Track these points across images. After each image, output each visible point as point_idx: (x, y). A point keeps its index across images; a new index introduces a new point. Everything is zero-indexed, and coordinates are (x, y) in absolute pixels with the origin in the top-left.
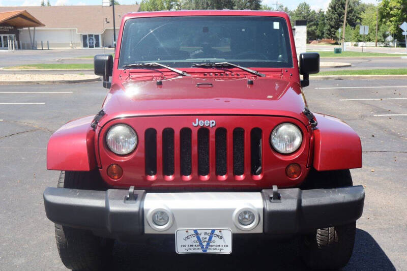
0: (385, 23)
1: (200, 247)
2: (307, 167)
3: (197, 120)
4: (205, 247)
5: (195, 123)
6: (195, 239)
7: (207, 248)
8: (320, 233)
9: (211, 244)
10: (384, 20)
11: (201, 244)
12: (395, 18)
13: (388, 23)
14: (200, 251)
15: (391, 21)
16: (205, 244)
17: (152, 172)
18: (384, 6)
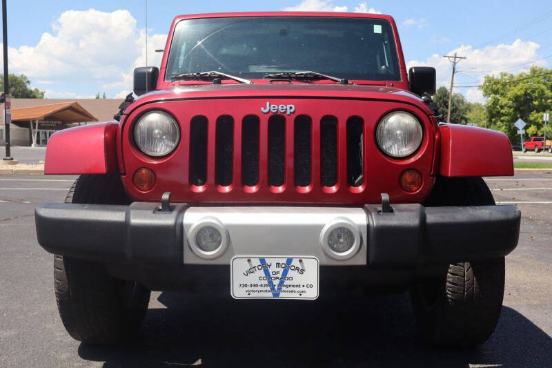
0: (495, 123)
1: (269, 288)
2: (431, 176)
3: (268, 104)
4: (276, 288)
5: (265, 108)
6: (262, 273)
7: (280, 289)
8: (451, 280)
9: (286, 283)
10: (493, 120)
11: (271, 284)
12: (507, 117)
13: (499, 123)
14: (269, 295)
15: (502, 121)
16: (276, 282)
17: (199, 181)
18: (493, 104)
